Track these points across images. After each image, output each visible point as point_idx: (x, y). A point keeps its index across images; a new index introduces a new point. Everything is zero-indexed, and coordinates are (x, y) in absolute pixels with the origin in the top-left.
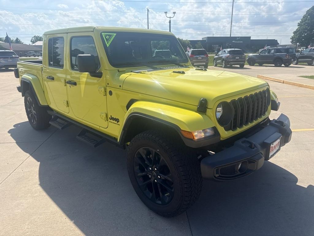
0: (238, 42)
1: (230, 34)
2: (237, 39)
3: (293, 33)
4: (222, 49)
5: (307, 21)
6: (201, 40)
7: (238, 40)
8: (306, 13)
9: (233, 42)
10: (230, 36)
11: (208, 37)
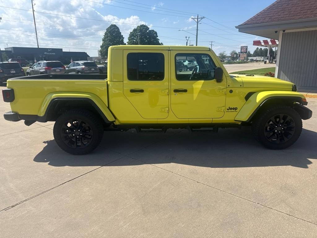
0: (51, 54)
1: (37, 45)
2: (49, 50)
3: (101, 47)
4: (37, 61)
5: (109, 38)
6: (4, 50)
7: (49, 52)
8: (106, 31)
9: (45, 53)
10: (37, 47)
11: (13, 47)
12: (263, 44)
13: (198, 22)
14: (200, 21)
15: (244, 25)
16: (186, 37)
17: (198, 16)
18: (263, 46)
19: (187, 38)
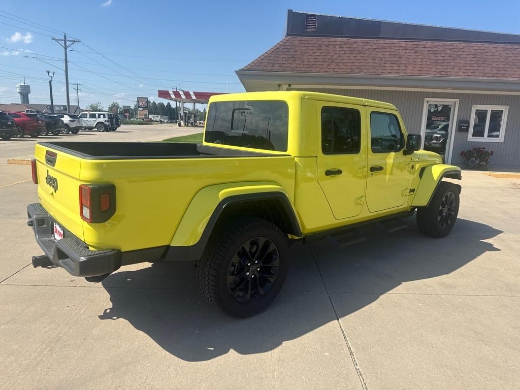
12: (173, 96)
13: (66, 48)
14: (69, 46)
15: (247, 70)
16: (48, 72)
17: (65, 36)
18: (171, 99)
19: (51, 74)
